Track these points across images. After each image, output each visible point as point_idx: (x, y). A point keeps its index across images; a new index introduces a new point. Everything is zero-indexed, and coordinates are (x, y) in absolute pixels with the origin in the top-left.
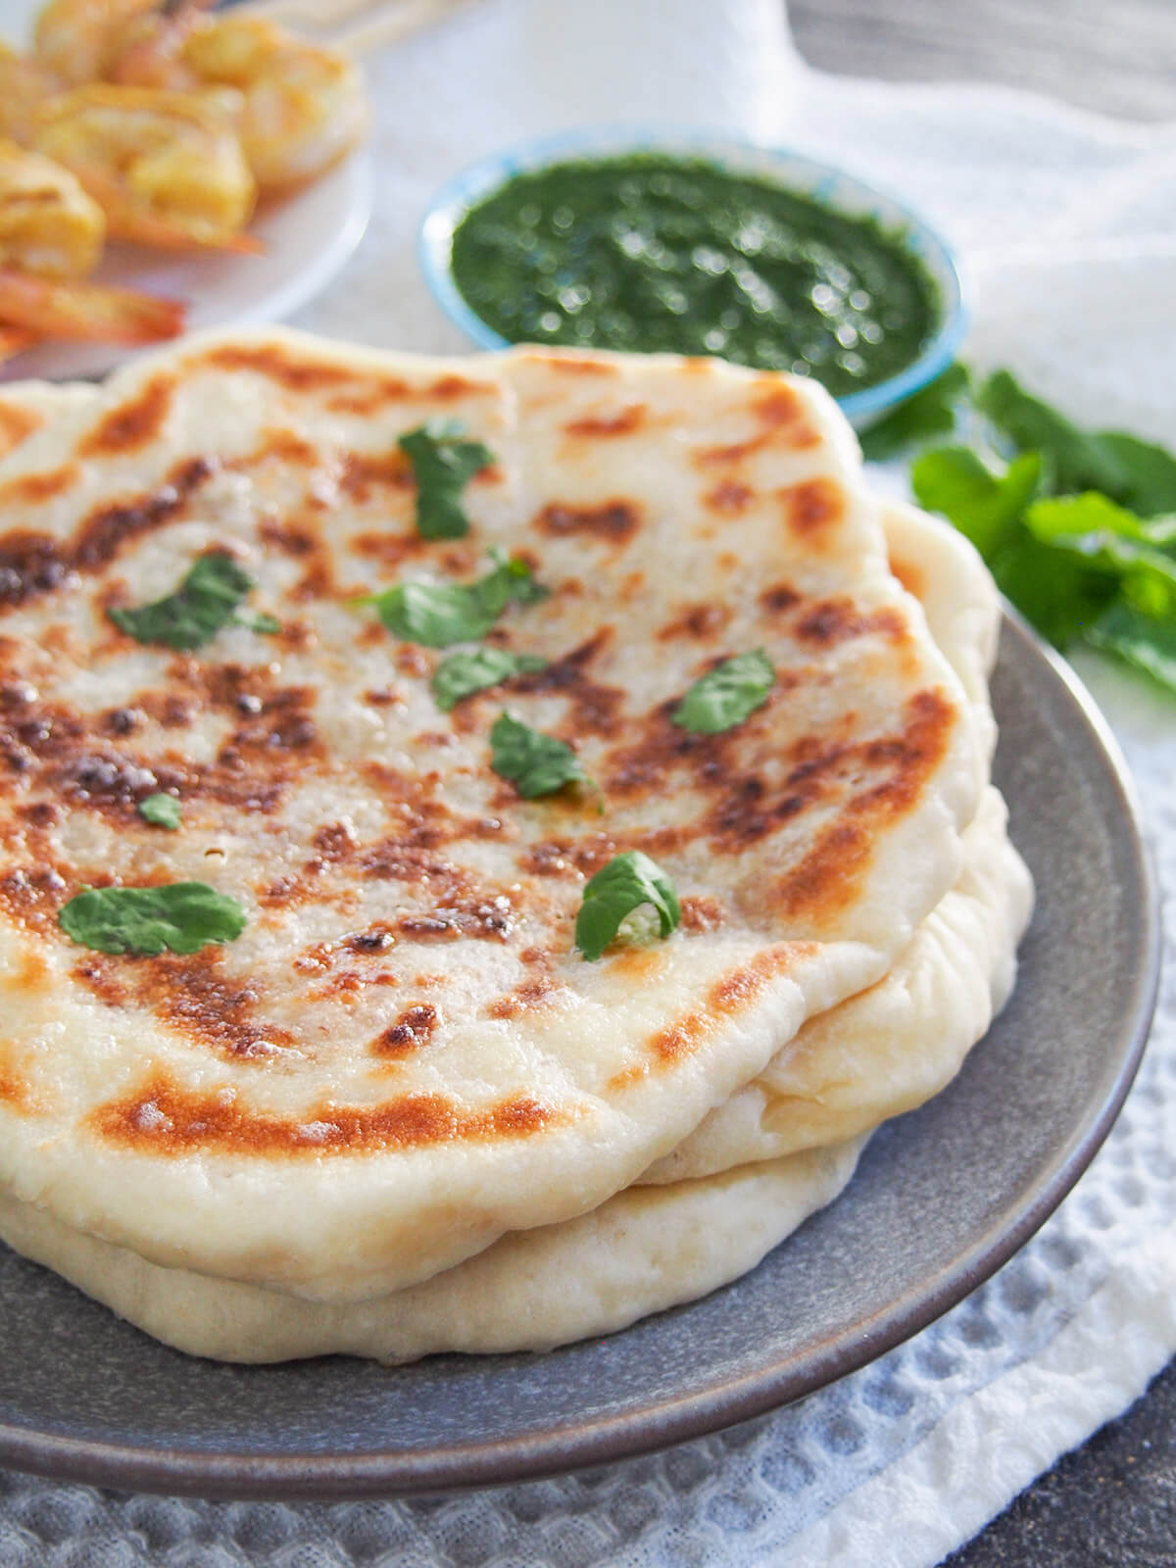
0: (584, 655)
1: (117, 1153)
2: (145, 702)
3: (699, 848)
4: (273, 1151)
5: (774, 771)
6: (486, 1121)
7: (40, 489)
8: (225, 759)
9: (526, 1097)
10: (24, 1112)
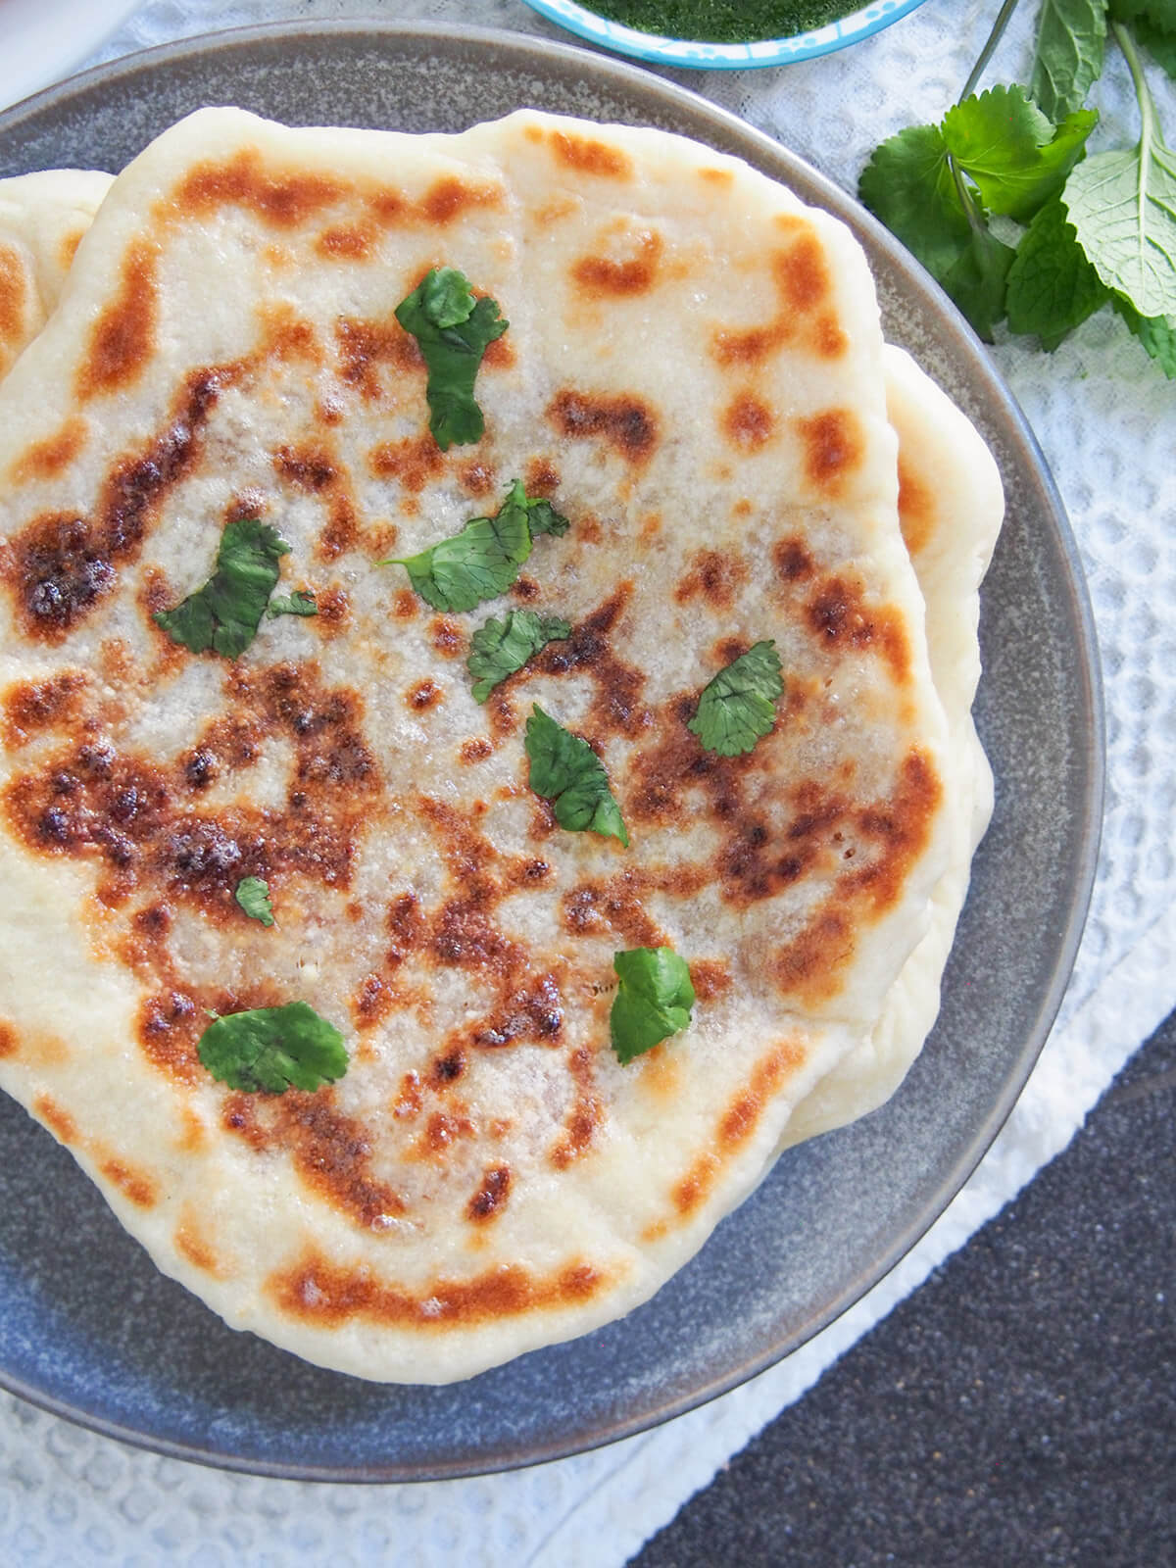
0: (606, 618)
1: (294, 1327)
2: (210, 740)
3: (711, 894)
4: (404, 1322)
5: (779, 815)
6: (555, 1290)
7: (52, 458)
8: (296, 802)
9: (582, 1265)
10: (218, 1277)
